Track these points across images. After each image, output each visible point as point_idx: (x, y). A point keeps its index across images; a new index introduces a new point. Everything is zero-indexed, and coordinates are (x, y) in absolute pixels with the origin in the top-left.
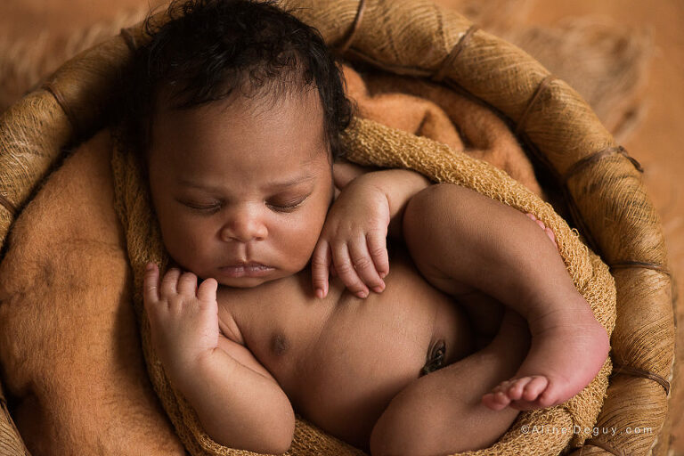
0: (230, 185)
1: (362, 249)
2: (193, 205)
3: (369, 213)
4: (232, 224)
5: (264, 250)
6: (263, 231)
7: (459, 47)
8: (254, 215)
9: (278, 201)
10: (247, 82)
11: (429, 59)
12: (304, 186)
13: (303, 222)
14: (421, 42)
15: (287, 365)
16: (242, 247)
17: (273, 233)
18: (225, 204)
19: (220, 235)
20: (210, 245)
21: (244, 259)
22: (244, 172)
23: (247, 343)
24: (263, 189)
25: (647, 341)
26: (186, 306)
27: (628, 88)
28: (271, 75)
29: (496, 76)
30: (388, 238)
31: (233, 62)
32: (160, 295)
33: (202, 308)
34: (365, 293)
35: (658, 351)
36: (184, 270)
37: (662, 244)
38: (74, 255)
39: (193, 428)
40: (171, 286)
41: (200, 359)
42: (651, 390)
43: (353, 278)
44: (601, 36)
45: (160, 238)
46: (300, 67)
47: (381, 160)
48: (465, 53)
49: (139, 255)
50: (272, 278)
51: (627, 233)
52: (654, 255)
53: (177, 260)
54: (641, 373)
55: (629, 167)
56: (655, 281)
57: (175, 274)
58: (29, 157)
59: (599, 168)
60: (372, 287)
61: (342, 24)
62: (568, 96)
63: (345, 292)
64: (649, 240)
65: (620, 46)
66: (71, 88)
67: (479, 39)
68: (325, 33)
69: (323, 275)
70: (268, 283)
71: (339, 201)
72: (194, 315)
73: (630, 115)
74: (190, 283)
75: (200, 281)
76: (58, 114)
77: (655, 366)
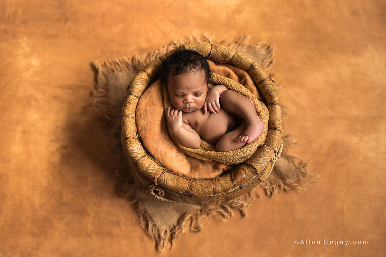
0: (186, 92)
1: (214, 104)
2: (178, 96)
3: (215, 96)
4: (186, 100)
5: (193, 105)
6: (193, 101)
7: (233, 57)
8: (191, 98)
9: (196, 94)
10: (189, 69)
11: (228, 60)
12: (201, 91)
13: (201, 99)
14: (225, 56)
15: (198, 129)
16: (188, 105)
17: (195, 101)
18: (184, 95)
19: (183, 102)
20: (181, 104)
21: (189, 107)
22: (188, 89)
23: (190, 124)
24: (193, 92)
25: (277, 122)
26: (175, 118)
27: (270, 57)
28: (194, 67)
29: (242, 63)
30: (220, 101)
31: (185, 65)
32: (170, 115)
33: (179, 118)
34: (215, 113)
35: (279, 124)
36: (176, 109)
37: (279, 100)
38: (152, 108)
39: (179, 143)
40: (172, 113)
41: (178, 130)
42: (278, 132)
43: (212, 110)
44: (265, 45)
45: (171, 103)
46: (200, 65)
47: (217, 83)
48: (234, 58)
49: (166, 107)
50: (195, 111)
51: (272, 97)
52: (278, 102)
53: (174, 107)
54: (275, 129)
55: (271, 82)
56: (278, 108)
57: (173, 110)
58: (141, 86)
59: (265, 82)
60: (216, 112)
61: (207, 53)
62: (258, 67)
63: (211, 113)
64: (277, 99)
65: (269, 47)
66: (149, 71)
67: (238, 55)
68: (204, 55)
69: (206, 110)
70: (194, 111)
71: (209, 92)
72: (177, 120)
73: (271, 62)
74: (177, 112)
75: (179, 112)
76: (146, 76)
77: (278, 127)
